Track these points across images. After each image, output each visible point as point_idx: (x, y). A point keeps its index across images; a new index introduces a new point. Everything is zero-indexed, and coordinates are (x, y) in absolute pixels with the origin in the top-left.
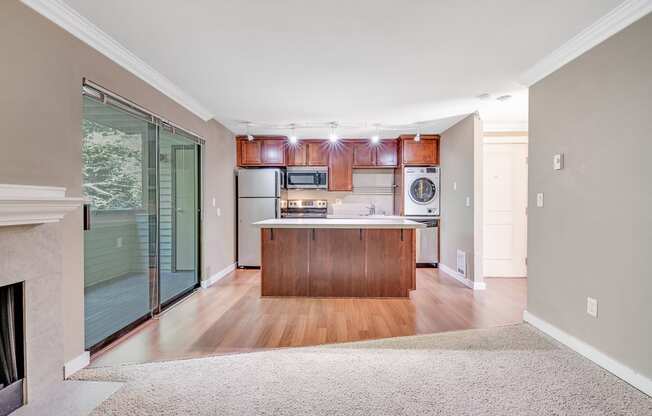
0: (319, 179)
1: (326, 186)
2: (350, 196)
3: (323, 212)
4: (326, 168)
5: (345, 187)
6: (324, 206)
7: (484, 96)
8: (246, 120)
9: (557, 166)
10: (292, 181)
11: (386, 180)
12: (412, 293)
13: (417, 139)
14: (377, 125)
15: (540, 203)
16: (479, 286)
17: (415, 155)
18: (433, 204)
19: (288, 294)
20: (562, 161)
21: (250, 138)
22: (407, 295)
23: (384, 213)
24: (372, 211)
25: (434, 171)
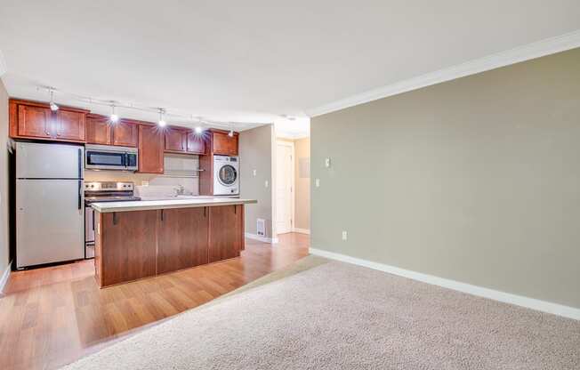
0: (127, 160)
1: (136, 168)
2: (158, 178)
3: (128, 194)
4: (136, 150)
5: (156, 169)
6: (131, 189)
7: (284, 116)
8: (51, 85)
9: (328, 165)
10: (92, 161)
11: (193, 164)
12: (242, 253)
13: (231, 135)
14: (200, 118)
15: (318, 184)
16: (275, 240)
17: (222, 146)
18: (235, 186)
19: (135, 278)
20: (330, 162)
21: (54, 108)
22: (239, 255)
23: (191, 194)
24: (181, 192)
25: (235, 160)
